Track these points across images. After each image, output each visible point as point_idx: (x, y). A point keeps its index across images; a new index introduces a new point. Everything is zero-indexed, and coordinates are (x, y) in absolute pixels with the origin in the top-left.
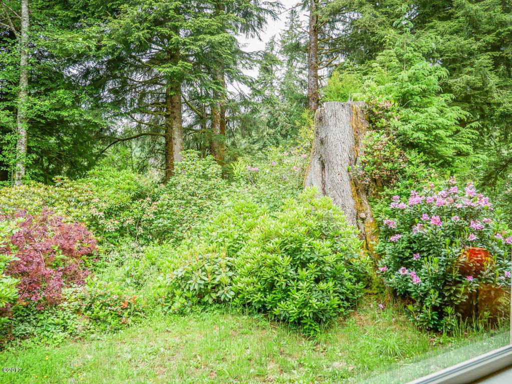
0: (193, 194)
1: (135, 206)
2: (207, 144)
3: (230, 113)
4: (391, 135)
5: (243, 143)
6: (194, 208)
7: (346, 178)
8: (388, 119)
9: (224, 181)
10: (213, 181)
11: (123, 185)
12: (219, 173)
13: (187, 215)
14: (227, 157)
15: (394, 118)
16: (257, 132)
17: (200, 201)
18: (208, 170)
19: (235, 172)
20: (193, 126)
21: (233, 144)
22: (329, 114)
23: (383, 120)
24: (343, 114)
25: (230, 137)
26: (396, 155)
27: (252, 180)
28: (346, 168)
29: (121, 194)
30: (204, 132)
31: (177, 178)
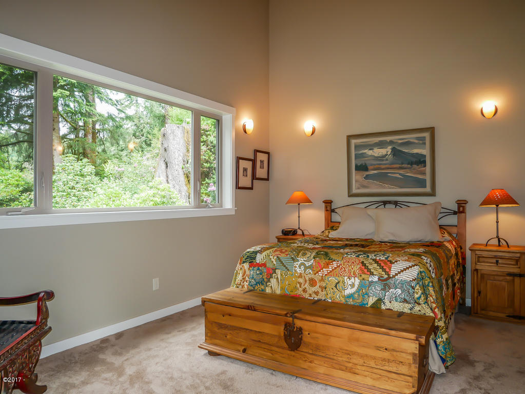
0: (73, 188)
1: (23, 197)
2: (81, 151)
3: (100, 125)
4: (209, 146)
5: (113, 150)
6: (74, 198)
7: (181, 173)
8: (207, 136)
9: (97, 178)
10: (88, 178)
11: (13, 181)
12: (93, 172)
13: (67, 203)
14: (98, 161)
15: (210, 136)
16: (124, 141)
17: (78, 193)
18: (84, 170)
19: (106, 170)
20: (67, 135)
21: (104, 151)
22: (170, 132)
23: (204, 137)
24: (179, 133)
25: (100, 145)
26: (212, 158)
27: (119, 177)
28: (181, 166)
29: (10, 189)
30: (78, 141)
31: (58, 176)
